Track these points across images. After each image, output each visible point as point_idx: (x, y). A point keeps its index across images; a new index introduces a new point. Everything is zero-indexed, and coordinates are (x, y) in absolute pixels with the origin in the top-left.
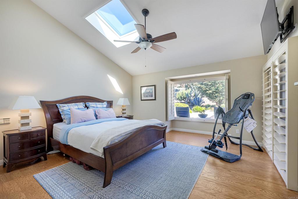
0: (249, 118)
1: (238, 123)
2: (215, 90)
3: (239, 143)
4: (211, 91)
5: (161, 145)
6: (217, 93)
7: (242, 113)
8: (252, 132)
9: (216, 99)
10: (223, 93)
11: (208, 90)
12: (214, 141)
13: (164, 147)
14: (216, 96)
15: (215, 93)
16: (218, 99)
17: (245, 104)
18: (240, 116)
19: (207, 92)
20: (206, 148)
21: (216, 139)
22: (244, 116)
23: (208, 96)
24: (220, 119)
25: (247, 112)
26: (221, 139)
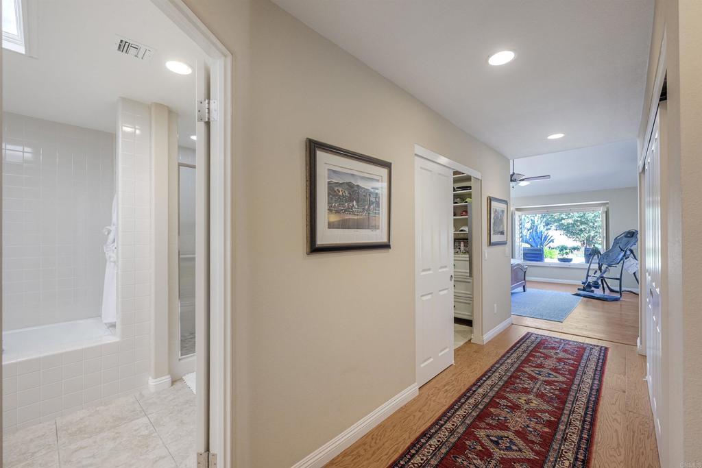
0: (631, 258)
1: (618, 264)
2: (579, 219)
3: (619, 290)
4: (570, 221)
5: (521, 289)
6: (582, 223)
7: (623, 253)
8: (634, 273)
9: (582, 235)
10: (596, 224)
11: (564, 219)
12: (589, 282)
13: (524, 291)
14: (581, 230)
15: (579, 224)
16: (586, 235)
17: (628, 243)
18: (620, 257)
19: (563, 221)
20: (579, 289)
21: (591, 280)
22: (625, 256)
23: (565, 230)
24: (595, 263)
25: (628, 252)
26: (598, 279)
